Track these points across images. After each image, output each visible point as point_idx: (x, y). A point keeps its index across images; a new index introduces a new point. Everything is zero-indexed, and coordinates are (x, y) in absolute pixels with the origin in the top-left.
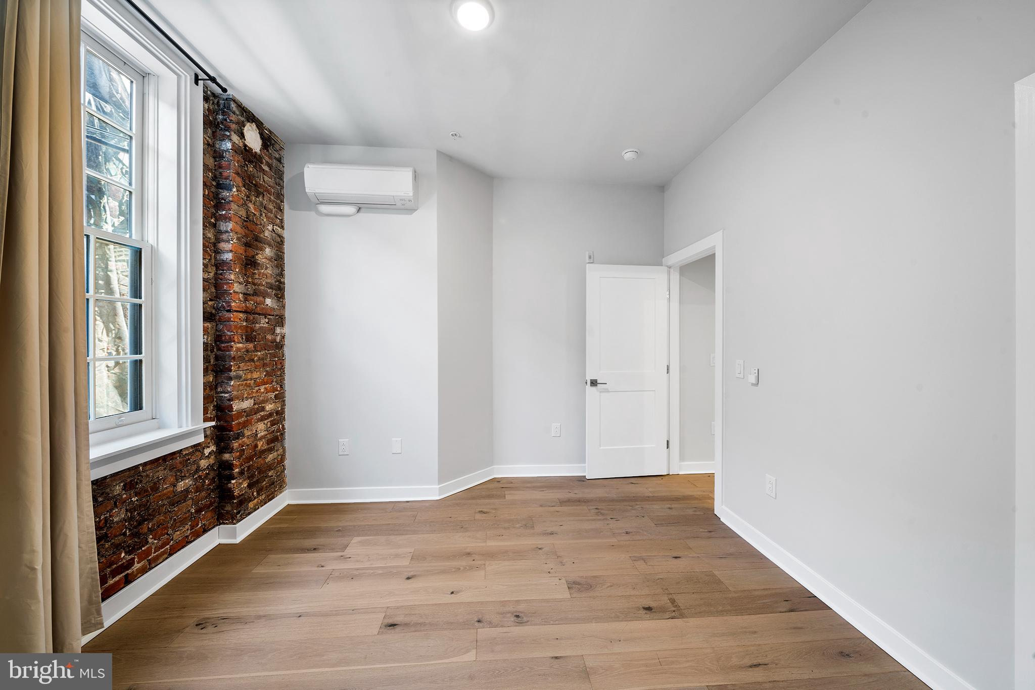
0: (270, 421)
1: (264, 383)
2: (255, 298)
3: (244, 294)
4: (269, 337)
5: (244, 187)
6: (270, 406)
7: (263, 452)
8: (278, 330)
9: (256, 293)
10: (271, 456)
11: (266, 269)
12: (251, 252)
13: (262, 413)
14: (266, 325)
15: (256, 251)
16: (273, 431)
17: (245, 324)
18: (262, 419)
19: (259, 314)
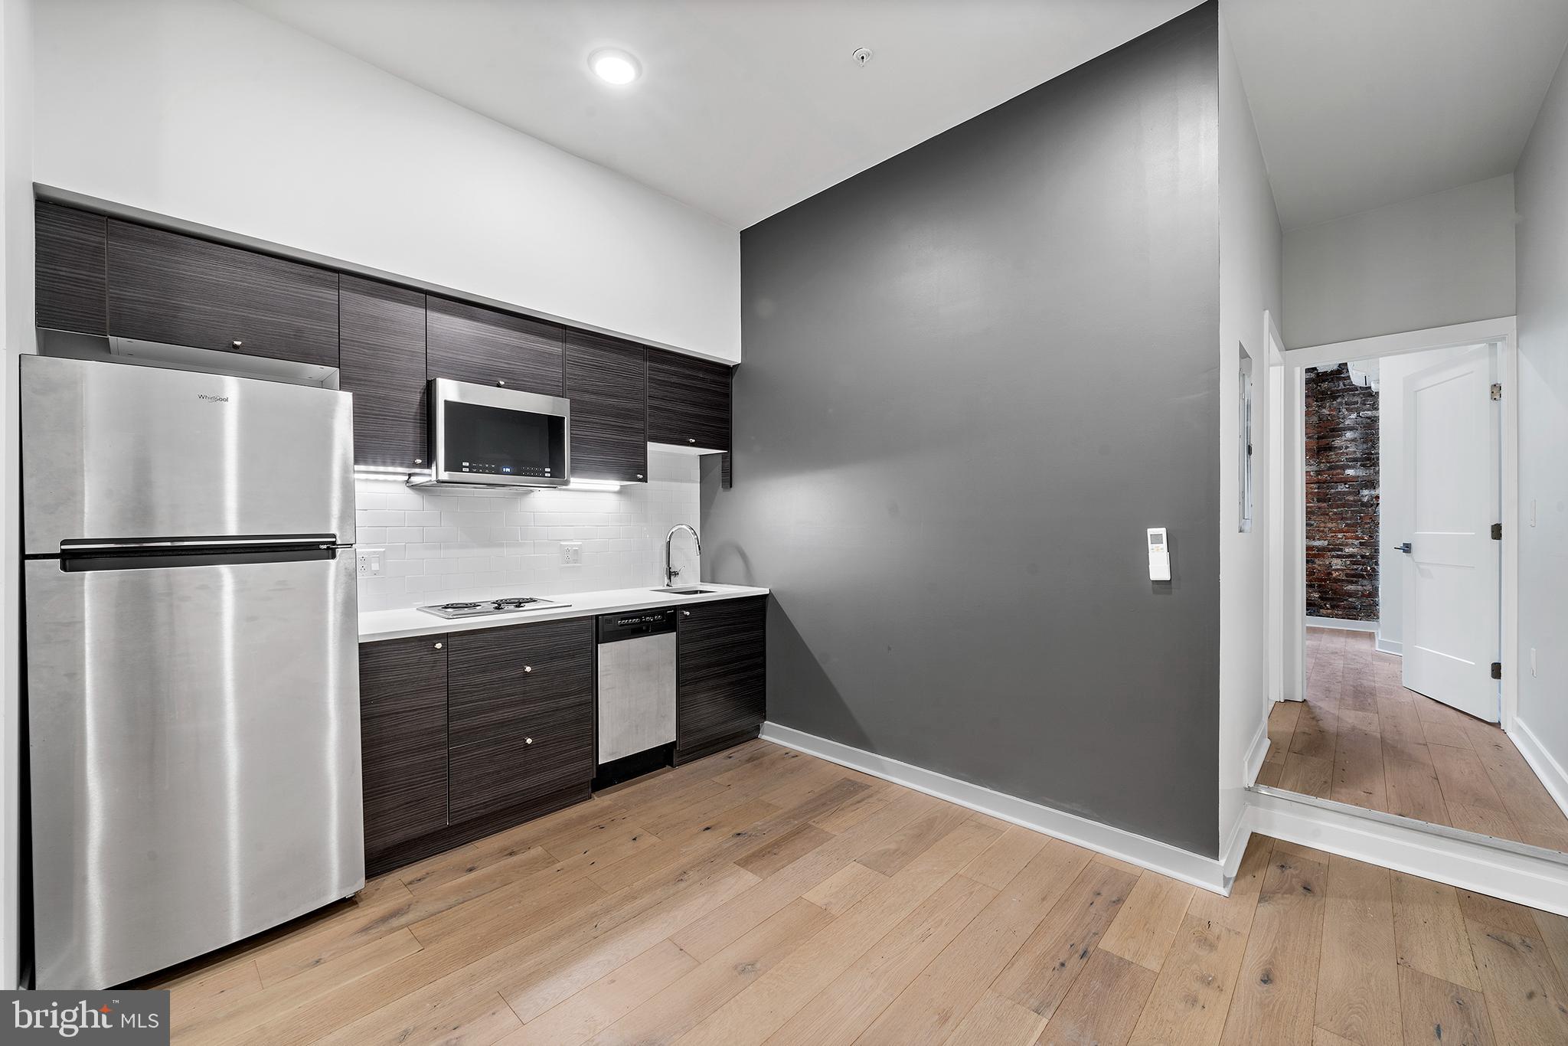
0: (1351, 561)
1: (1341, 531)
2: (1331, 472)
3: (1316, 471)
4: (1351, 498)
5: (1317, 401)
6: (1351, 549)
7: (1336, 580)
8: (1365, 492)
9: (1330, 468)
10: (1350, 586)
11: (1346, 449)
12: (1324, 442)
13: (1340, 553)
14: (1347, 490)
15: (1331, 440)
16: (1357, 569)
17: (1316, 490)
18: (1338, 557)
19: (1336, 482)
